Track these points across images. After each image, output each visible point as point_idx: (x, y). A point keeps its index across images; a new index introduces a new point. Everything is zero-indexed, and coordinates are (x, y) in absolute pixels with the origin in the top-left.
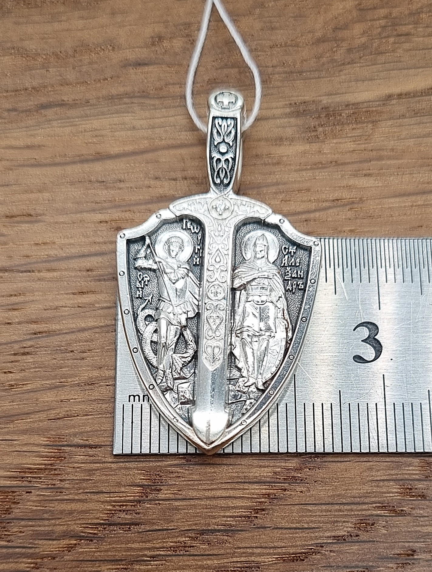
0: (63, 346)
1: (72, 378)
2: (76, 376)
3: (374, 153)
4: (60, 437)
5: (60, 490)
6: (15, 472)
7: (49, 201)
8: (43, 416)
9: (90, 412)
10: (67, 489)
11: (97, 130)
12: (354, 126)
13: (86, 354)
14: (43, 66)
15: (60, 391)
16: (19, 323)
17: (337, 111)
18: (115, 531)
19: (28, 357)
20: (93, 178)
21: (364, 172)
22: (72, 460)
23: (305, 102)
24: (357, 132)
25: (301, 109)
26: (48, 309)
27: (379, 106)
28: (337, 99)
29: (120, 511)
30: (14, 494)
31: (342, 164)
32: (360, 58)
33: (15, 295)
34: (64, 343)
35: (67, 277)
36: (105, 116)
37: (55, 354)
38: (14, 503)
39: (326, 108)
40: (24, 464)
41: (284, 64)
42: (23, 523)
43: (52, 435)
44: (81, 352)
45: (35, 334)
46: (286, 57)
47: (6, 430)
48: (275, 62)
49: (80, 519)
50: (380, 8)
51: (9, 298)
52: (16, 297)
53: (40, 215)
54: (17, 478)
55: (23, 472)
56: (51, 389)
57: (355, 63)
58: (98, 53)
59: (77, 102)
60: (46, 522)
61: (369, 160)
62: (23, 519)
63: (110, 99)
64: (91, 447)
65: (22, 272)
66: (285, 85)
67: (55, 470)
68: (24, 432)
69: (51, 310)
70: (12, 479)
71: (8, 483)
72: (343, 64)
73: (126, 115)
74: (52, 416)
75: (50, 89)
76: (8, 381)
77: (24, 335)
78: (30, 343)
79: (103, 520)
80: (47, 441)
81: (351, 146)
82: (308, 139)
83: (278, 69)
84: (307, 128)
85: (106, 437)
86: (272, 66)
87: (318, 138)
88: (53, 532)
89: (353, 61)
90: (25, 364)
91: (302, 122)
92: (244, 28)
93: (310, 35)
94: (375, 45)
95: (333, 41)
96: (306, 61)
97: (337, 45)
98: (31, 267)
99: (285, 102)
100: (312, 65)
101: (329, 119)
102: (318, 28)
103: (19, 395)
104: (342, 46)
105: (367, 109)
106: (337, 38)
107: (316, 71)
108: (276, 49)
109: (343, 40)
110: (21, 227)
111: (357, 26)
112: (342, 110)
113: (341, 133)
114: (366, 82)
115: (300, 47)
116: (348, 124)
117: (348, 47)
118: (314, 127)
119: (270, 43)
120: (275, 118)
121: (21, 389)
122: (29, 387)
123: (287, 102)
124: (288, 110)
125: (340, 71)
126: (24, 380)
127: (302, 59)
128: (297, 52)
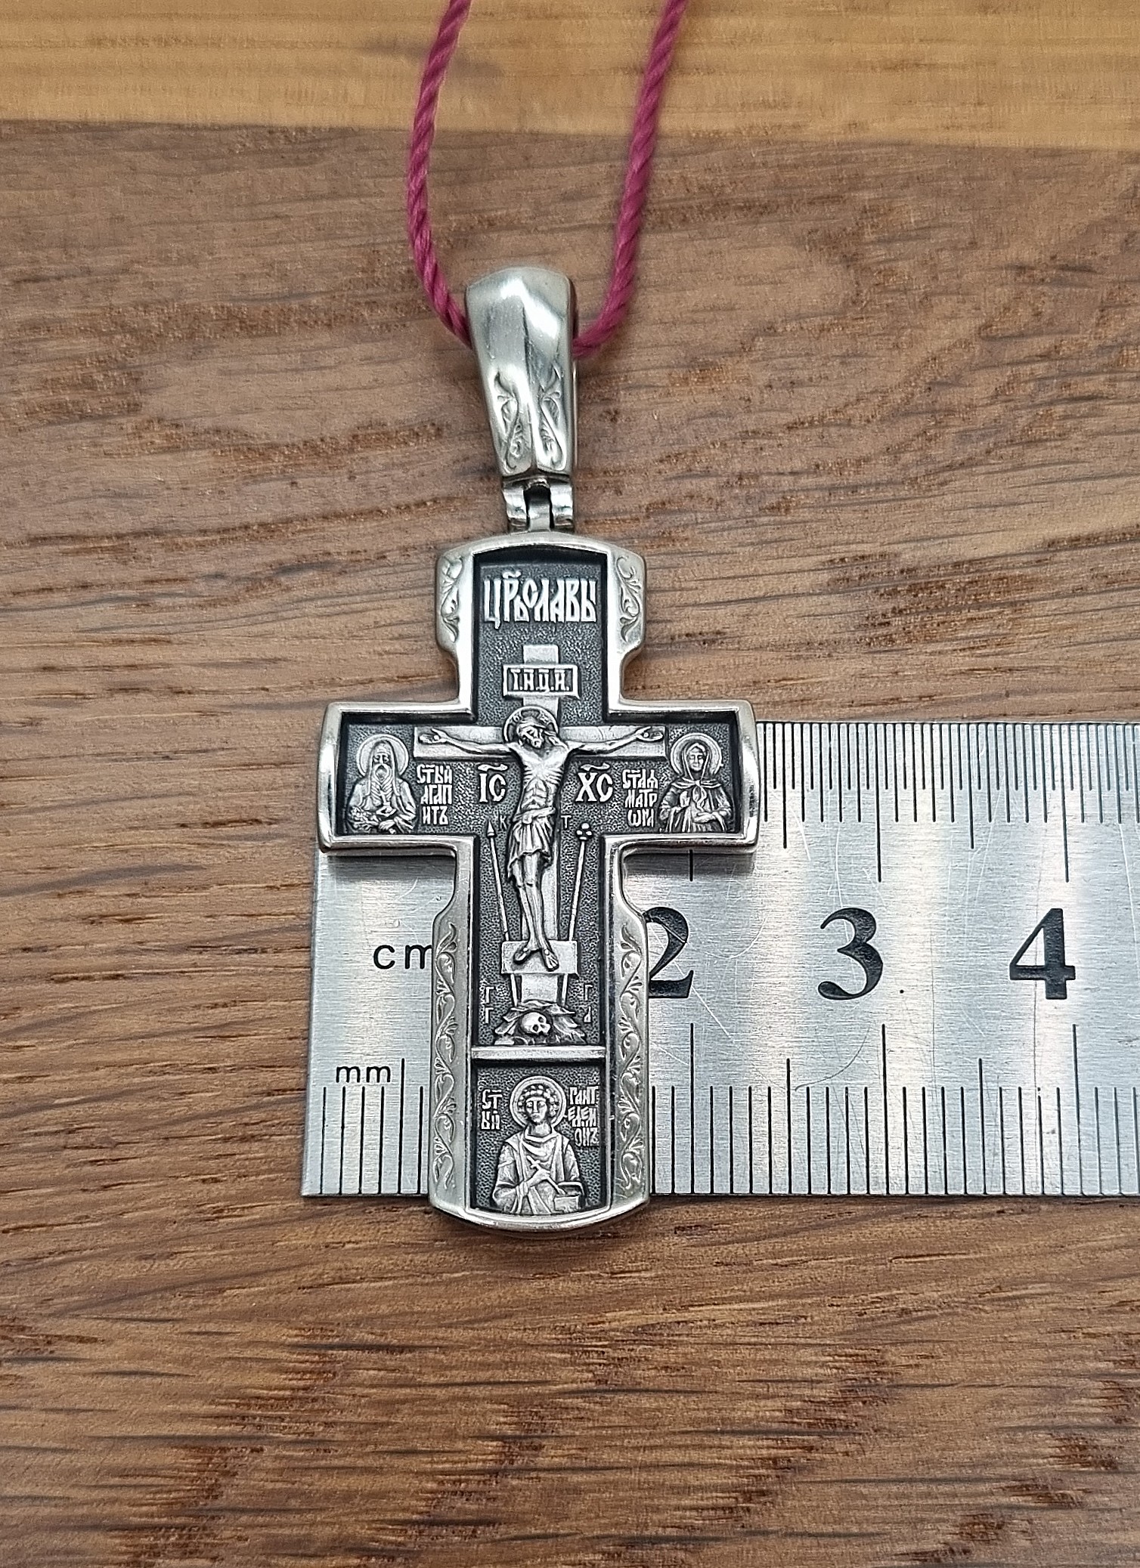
3: (1017, 676)
4: (324, 1326)
5: (323, 1445)
6: (225, 1404)
7: (297, 787)
8: (287, 1279)
9: (391, 1271)
10: (341, 1443)
11: (402, 622)
14: (283, 473)
15: (323, 1223)
16: (235, 1069)
17: (933, 576)
18: (443, 1537)
19: (256, 1146)
22: (351, 1379)
23: (863, 557)
24: (982, 629)
25: (855, 574)
26: (296, 1038)
27: (1029, 564)
28: (935, 551)
29: (455, 1493)
30: (225, 1455)
31: (945, 703)
32: (988, 452)
33: (225, 1005)
38: (226, 1474)
39: (909, 570)
40: (247, 1387)
41: (818, 466)
42: (244, 1519)
43: (307, 1323)
45: (269, 1094)
46: (822, 452)
47: (208, 1310)
48: (798, 464)
49: (367, 1511)
50: (1035, 334)
51: (210, 1011)
52: (226, 1009)
53: (277, 821)
54: (232, 1418)
55: (244, 1405)
56: (304, 1220)
57: (975, 465)
58: (405, 443)
59: (358, 557)
60: (295, 1518)
61: (1004, 692)
62: (243, 1511)
63: (429, 550)
64: (390, 1349)
65: (239, 952)
66: (819, 516)
67: (314, 1400)
68: (246, 1316)
70: (220, 1421)
71: (212, 1429)
72: (950, 467)
74: (307, 1281)
75: (299, 527)
76: (211, 1201)
77: (245, 1095)
78: (257, 1116)
79: (418, 1513)
80: (296, 1336)
81: (965, 661)
82: (869, 644)
83: (806, 481)
84: (867, 618)
85: (424, 1327)
86: (792, 473)
87: (892, 641)
88: (309, 1539)
89: (971, 459)
90: (247, 1163)
91: (857, 604)
92: (729, 382)
93: (877, 399)
94: (1022, 422)
95: (927, 412)
96: (867, 460)
97: (937, 422)
98: (259, 942)
99: (819, 557)
100: (880, 470)
101: (916, 596)
102: (895, 382)
103: (236, 1234)
104: (947, 426)
105: (1003, 572)
106: (937, 407)
107: (890, 482)
108: (800, 432)
109: (950, 411)
110: (235, 848)
111: (981, 377)
112: (945, 575)
113: (942, 630)
114: (1001, 508)
115: (854, 427)
116: (960, 609)
117: (961, 429)
118: (884, 615)
119: (787, 418)
120: (798, 595)
121: (238, 1219)
122: (257, 1214)
123: (823, 558)
124: (825, 577)
125: (942, 484)
126: (245, 1199)
127: (857, 455)
128: (848, 439)
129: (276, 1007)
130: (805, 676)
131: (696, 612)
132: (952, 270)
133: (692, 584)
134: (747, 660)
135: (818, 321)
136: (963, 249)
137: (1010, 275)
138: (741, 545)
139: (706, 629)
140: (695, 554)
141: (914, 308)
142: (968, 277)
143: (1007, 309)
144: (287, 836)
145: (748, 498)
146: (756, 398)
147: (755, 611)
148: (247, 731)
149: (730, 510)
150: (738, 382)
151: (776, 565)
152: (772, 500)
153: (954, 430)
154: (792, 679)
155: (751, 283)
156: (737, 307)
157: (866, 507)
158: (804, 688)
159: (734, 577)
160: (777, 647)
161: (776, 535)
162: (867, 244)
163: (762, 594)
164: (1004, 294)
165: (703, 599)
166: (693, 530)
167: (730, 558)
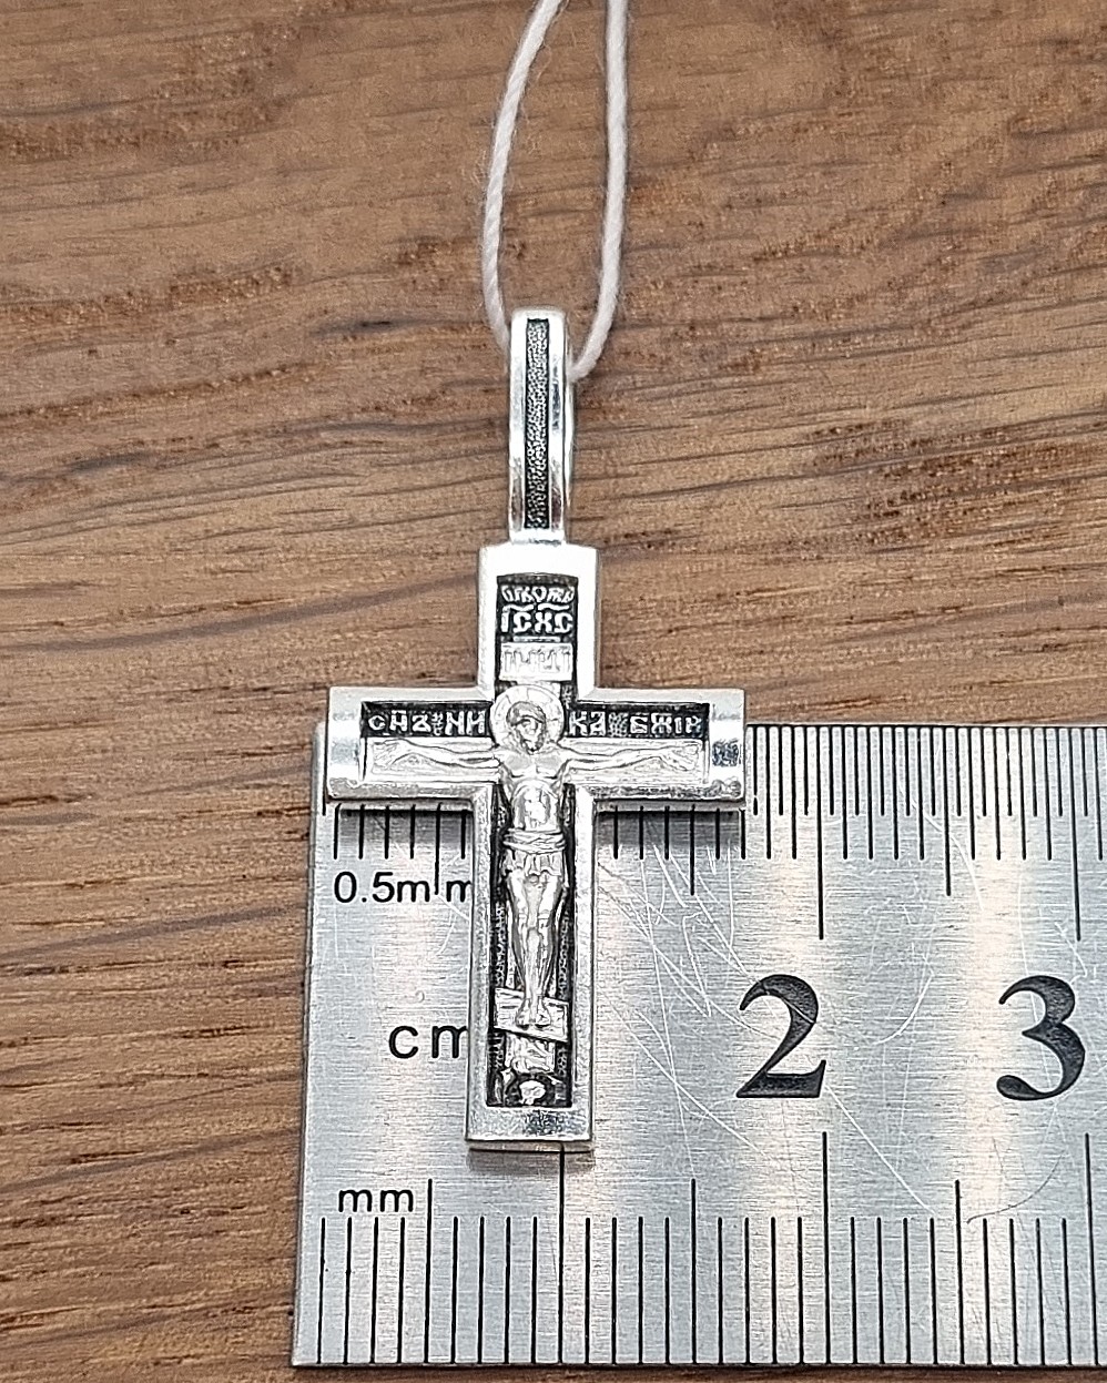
0: (156, 1196)
1: (187, 1292)
2: (199, 1288)
3: (1073, 577)
7: (104, 751)
11: (242, 530)
12: (1011, 496)
13: (225, 1218)
14: (78, 338)
15: (152, 1332)
16: (27, 1128)
17: (956, 449)
19: (57, 1230)
20: (235, 681)
21: (1044, 637)
23: (860, 427)
24: (1024, 517)
25: (850, 448)
26: (109, 1085)
27: (1084, 429)
28: (958, 415)
31: (976, 616)
32: (1025, 283)
33: (12, 1045)
34: (160, 1186)
35: (164, 986)
36: (265, 488)
37: (135, 1218)
39: (924, 442)
41: (796, 308)
44: (210, 1213)
45: (74, 1161)
46: (802, 290)
48: (769, 308)
50: (1083, 129)
52: (14, 1050)
53: (79, 797)
56: (125, 1328)
57: (1009, 301)
58: (241, 295)
59: (182, 446)
61: (1056, 598)
63: (277, 434)
65: (30, 973)
66: (800, 374)
69: (121, 1086)
72: (973, 306)
73: (329, 480)
75: (100, 408)
77: (40, 1164)
78: (57, 1190)
81: (1002, 559)
82: (873, 541)
83: (778, 328)
84: (869, 506)
86: (762, 319)
87: (903, 536)
89: (1001, 293)
90: (46, 1254)
91: (854, 488)
92: (674, 202)
93: (873, 219)
94: (1068, 243)
95: (940, 234)
96: (861, 298)
97: (955, 247)
98: (56, 957)
99: (802, 429)
100: (881, 310)
101: (933, 475)
102: (896, 196)
103: (31, 1349)
104: (969, 251)
105: (1050, 440)
106: (954, 226)
107: (893, 327)
108: (770, 264)
109: (971, 231)
110: (24, 834)
111: (1011, 186)
112: (972, 447)
113: (969, 518)
114: (1043, 357)
115: (843, 257)
116: (992, 491)
117: (988, 253)
118: (891, 502)
119: (753, 247)
120: (773, 479)
121: (35, 1329)
122: (60, 1323)
123: (806, 429)
124: (810, 454)
125: (963, 327)
126: (43, 1302)
127: (848, 291)
128: (836, 273)
129: (81, 1044)
130: (788, 585)
131: (637, 505)
132: (969, 48)
133: (631, 469)
134: (707, 567)
135: (790, 119)
136: (982, 19)
137: (1048, 52)
138: (696, 415)
139: (651, 527)
140: (635, 429)
141: (919, 98)
142: (993, 56)
143: (1044, 96)
144: (93, 816)
145: (703, 354)
146: (711, 222)
147: (718, 502)
148: (35, 680)
149: (679, 369)
150: (686, 202)
151: (743, 441)
152: (738, 355)
153: (980, 255)
154: (769, 590)
155: (699, 73)
156: (682, 104)
157: (864, 360)
158: (786, 601)
159: (687, 458)
160: (748, 549)
161: (742, 402)
162: (855, 17)
163: (725, 478)
164: (1040, 77)
165: (646, 487)
166: (631, 397)
167: (682, 432)
